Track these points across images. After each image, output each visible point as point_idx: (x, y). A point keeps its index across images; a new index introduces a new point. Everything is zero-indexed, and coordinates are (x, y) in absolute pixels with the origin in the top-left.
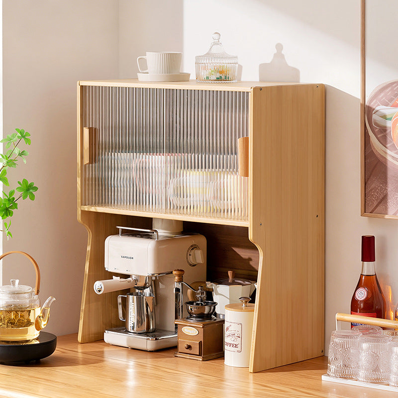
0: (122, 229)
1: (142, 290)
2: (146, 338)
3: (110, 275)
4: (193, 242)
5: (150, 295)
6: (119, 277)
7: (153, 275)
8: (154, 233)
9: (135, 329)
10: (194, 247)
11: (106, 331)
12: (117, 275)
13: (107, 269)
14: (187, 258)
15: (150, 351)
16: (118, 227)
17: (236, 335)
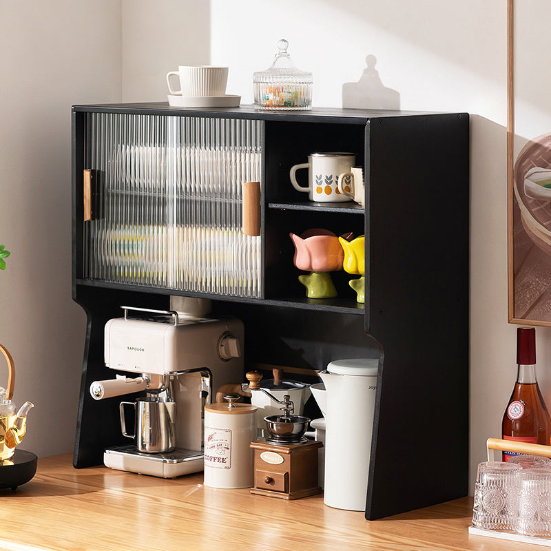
0: (129, 310)
1: (156, 394)
2: (162, 460)
3: (111, 374)
4: (226, 328)
5: (168, 401)
6: (125, 377)
7: (171, 373)
8: (171, 315)
9: (147, 447)
10: (228, 335)
11: (107, 451)
12: (122, 373)
13: (107, 365)
14: (218, 350)
15: (167, 478)
16: (123, 307)
17: (223, 445)
